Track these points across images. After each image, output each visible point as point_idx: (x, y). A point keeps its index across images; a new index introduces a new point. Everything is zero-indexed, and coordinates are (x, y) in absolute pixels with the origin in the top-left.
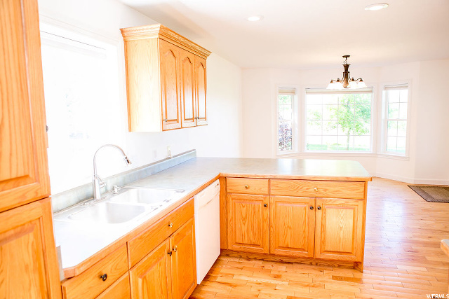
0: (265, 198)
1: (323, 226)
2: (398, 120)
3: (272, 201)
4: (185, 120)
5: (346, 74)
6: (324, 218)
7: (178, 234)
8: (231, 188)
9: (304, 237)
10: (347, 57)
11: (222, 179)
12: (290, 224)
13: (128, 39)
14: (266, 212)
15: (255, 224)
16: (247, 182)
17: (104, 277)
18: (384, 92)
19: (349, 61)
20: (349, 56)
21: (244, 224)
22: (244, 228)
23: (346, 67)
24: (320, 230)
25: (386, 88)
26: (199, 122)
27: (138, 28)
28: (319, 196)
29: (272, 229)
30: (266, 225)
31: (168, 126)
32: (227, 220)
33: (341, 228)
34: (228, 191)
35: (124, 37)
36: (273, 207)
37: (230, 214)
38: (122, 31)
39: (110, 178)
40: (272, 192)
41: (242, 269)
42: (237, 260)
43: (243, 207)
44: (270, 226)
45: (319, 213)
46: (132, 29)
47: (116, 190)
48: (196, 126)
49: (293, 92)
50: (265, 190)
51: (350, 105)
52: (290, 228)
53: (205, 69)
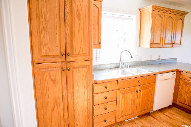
4: (165, 44)
7: (143, 86)
8: (183, 77)
11: (178, 72)
13: (142, 12)
16: (190, 75)
17: (106, 88)
21: (186, 95)
22: (186, 97)
26: (174, 45)
27: (146, 7)
31: (154, 46)
34: (181, 78)
35: (140, 12)
37: (180, 89)
38: (139, 9)
39: (128, 62)
41: (180, 114)
42: (180, 111)
43: (187, 87)
46: (144, 8)
47: (128, 67)
48: (172, 47)
53: (183, 21)
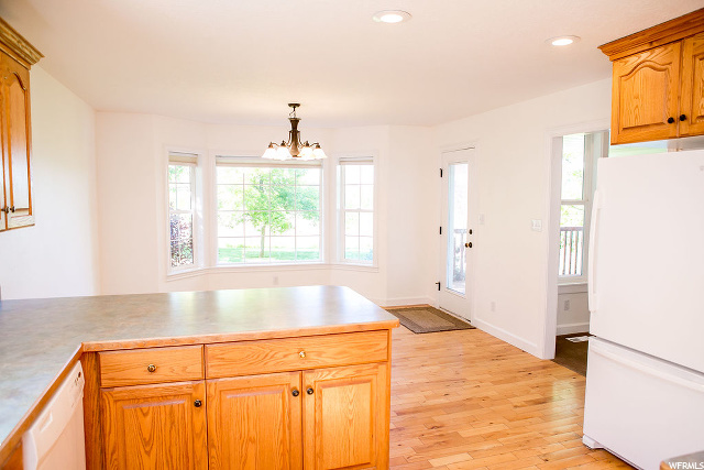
0: (196, 388)
1: (318, 424)
2: (359, 211)
3: (212, 391)
5: (295, 133)
6: (319, 407)
8: (111, 375)
9: (283, 454)
10: (295, 106)
11: (90, 358)
12: (253, 434)
14: (200, 416)
15: (174, 450)
16: (152, 357)
18: (338, 167)
19: (299, 113)
20: (298, 105)
21: (148, 453)
22: (149, 463)
23: (295, 122)
24: (312, 433)
25: (342, 161)
26: (14, 220)
28: (309, 366)
29: (213, 452)
30: (200, 444)
32: (103, 451)
33: (351, 421)
34: (104, 383)
36: (214, 404)
37: (112, 437)
40: (211, 372)
43: (145, 415)
44: (209, 445)
45: (310, 400)
48: (7, 229)
49: (194, 161)
50: (197, 370)
51: (265, 186)
52: (253, 441)
53: (26, 92)
